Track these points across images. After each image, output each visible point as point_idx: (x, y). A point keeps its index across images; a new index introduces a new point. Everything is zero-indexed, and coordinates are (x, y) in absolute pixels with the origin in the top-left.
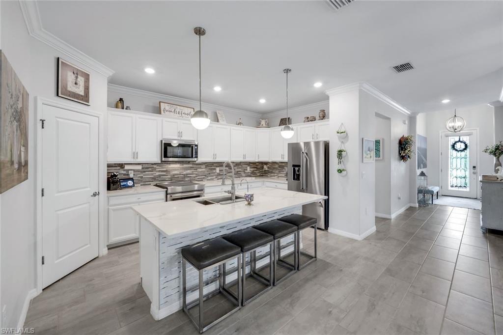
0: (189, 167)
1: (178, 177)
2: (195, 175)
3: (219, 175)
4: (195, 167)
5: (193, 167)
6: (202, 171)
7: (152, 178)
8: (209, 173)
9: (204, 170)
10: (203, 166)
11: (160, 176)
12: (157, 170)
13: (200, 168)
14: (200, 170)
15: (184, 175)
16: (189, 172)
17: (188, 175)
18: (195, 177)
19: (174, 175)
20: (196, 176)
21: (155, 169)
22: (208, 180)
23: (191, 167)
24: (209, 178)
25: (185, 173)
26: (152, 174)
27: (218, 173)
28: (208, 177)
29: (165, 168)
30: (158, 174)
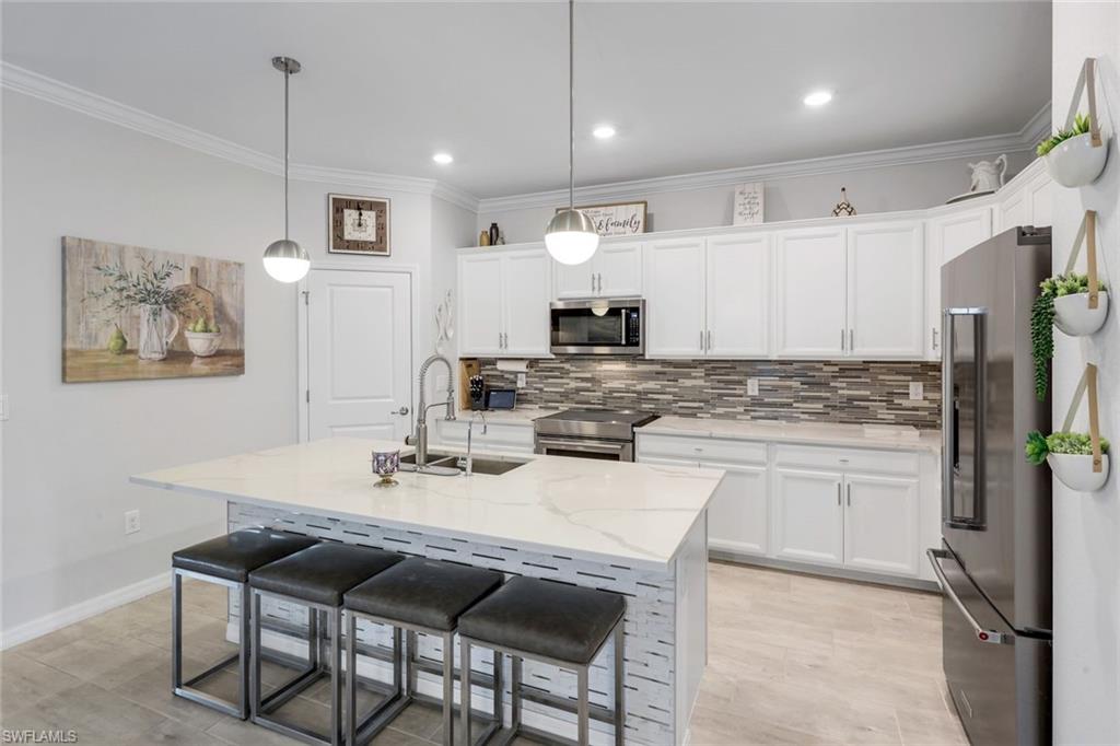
0: (651, 372)
1: (622, 398)
2: (670, 397)
3: (757, 402)
4: (671, 373)
5: (664, 373)
6: (694, 387)
7: (562, 394)
8: (721, 395)
9: (701, 382)
10: (700, 372)
11: (578, 390)
12: (572, 375)
13: (688, 376)
14: (688, 383)
15: (639, 393)
16: (651, 385)
17: (650, 396)
18: (669, 403)
19: (612, 391)
20: (676, 401)
21: (568, 372)
22: (714, 416)
23: (658, 373)
24: (720, 410)
25: (639, 387)
26: (562, 385)
27: (753, 398)
28: (714, 406)
29: (589, 371)
30: (573, 384)
